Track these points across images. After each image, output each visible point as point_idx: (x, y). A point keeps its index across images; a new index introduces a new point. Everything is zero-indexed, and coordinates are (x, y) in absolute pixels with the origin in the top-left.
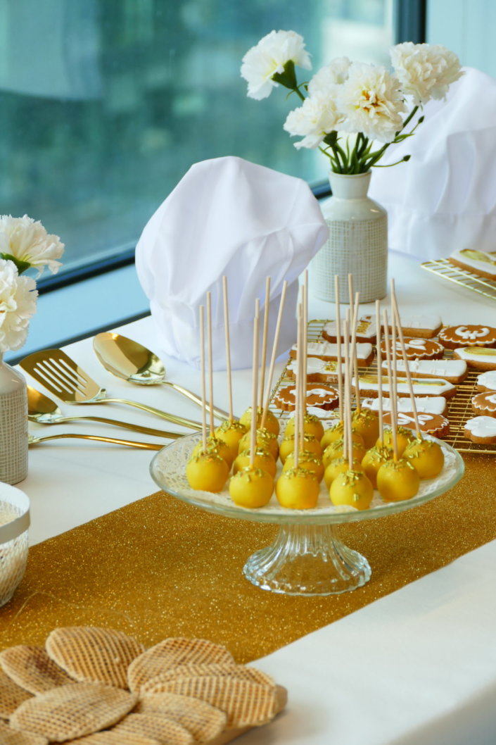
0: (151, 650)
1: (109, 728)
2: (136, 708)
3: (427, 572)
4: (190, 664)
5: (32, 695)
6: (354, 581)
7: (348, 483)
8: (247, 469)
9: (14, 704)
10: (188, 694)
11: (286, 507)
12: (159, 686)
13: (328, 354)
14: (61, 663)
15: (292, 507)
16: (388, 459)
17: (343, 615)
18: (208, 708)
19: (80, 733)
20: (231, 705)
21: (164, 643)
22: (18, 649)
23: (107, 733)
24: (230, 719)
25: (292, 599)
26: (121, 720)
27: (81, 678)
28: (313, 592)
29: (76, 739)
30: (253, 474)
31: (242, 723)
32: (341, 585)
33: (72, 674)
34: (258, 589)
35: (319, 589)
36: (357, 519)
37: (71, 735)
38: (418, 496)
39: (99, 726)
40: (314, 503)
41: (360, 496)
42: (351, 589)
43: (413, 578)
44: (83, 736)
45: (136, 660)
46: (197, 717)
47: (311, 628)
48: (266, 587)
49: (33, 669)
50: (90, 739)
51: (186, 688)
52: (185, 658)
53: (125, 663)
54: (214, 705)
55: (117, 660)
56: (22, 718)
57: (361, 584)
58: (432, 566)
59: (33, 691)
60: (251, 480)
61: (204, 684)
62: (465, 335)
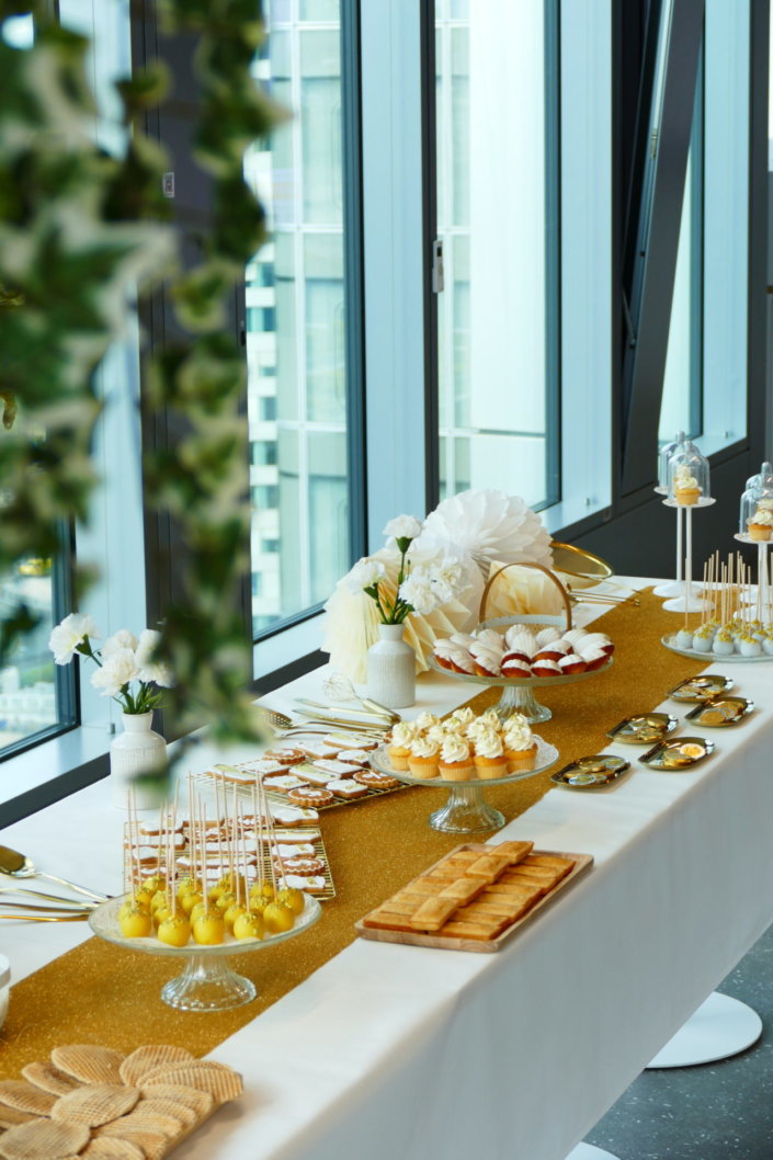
0: (131, 1057)
1: (127, 1113)
2: (141, 1098)
3: (295, 986)
4: (164, 1063)
5: (58, 1097)
6: (247, 995)
7: (248, 921)
8: (170, 919)
9: (49, 1105)
10: (175, 1083)
11: (202, 944)
12: (151, 1080)
13: (153, 843)
14: (70, 1072)
15: (208, 943)
16: (268, 903)
17: (250, 1019)
18: (194, 1091)
19: (109, 1119)
20: (210, 1087)
21: (138, 1051)
22: (34, 1065)
23: (129, 1117)
24: (214, 1098)
25: (207, 1014)
26: (134, 1107)
27: (88, 1082)
28: (219, 1007)
29: (107, 1123)
30: (176, 921)
31: (223, 1099)
32: (239, 1000)
33: (80, 1078)
34: (177, 1009)
35: (223, 1005)
36: (258, 947)
37: (102, 1121)
38: (296, 928)
39: (121, 1112)
40: (221, 940)
41: (258, 930)
42: (247, 1002)
43: (286, 990)
44: (112, 1121)
45: (123, 1065)
46: (190, 1099)
47: (230, 1032)
48: (184, 1008)
49: (51, 1078)
50: (116, 1122)
51: (171, 1079)
52: (158, 1060)
53: (116, 1068)
54: (197, 1088)
55: (109, 1066)
56: (60, 1113)
57: (252, 998)
58: (296, 981)
59: (58, 1094)
60: (176, 927)
61: (184, 1075)
62: (247, 822)
